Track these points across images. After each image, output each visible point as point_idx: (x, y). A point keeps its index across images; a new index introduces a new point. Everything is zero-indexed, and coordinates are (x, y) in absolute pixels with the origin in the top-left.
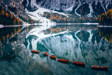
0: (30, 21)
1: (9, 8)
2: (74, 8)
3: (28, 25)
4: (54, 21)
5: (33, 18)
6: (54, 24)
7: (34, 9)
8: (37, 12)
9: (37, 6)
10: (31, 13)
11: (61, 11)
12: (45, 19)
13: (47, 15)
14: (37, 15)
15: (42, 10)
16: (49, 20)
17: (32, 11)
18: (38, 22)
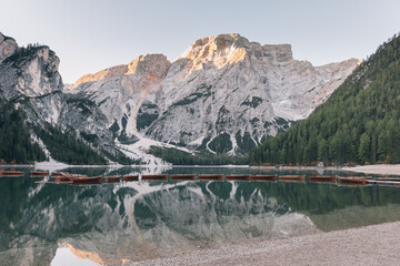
0: (123, 159)
2: (205, 141)
3: (119, 166)
4: (169, 161)
5: (128, 154)
6: (168, 166)
7: (133, 140)
8: (137, 145)
9: (138, 135)
10: (126, 146)
11: (182, 144)
12: (152, 158)
13: (155, 151)
14: (137, 151)
15: (146, 142)
16: (159, 160)
17: (128, 143)
18: (138, 162)
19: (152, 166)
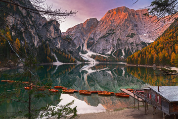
0: (82, 60)
1: (68, 51)
2: (112, 52)
3: (80, 63)
4: (98, 60)
5: (84, 58)
6: (97, 63)
7: (85, 53)
8: (87, 54)
9: (88, 51)
10: (83, 55)
11: (103, 54)
12: (92, 59)
13: (93, 57)
14: (88, 57)
15: (90, 53)
16: (94, 60)
17: (84, 54)
18: (87, 61)
19: (92, 63)
